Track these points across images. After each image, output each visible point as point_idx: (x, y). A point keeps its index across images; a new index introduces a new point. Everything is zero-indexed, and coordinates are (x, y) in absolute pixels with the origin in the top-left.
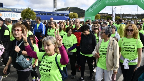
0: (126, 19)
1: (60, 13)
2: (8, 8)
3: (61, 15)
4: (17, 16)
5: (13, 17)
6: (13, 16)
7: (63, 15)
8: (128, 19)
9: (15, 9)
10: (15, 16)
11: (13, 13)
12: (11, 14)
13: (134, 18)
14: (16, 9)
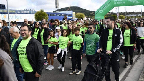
0: (130, 17)
1: (63, 14)
2: (12, 10)
3: (64, 16)
4: (21, 17)
5: (17, 19)
6: (17, 17)
7: (65, 15)
8: (132, 17)
9: (18, 10)
10: (19, 18)
11: (17, 15)
12: (15, 16)
13: (138, 16)
14: (20, 11)
